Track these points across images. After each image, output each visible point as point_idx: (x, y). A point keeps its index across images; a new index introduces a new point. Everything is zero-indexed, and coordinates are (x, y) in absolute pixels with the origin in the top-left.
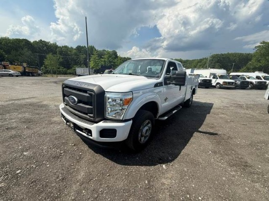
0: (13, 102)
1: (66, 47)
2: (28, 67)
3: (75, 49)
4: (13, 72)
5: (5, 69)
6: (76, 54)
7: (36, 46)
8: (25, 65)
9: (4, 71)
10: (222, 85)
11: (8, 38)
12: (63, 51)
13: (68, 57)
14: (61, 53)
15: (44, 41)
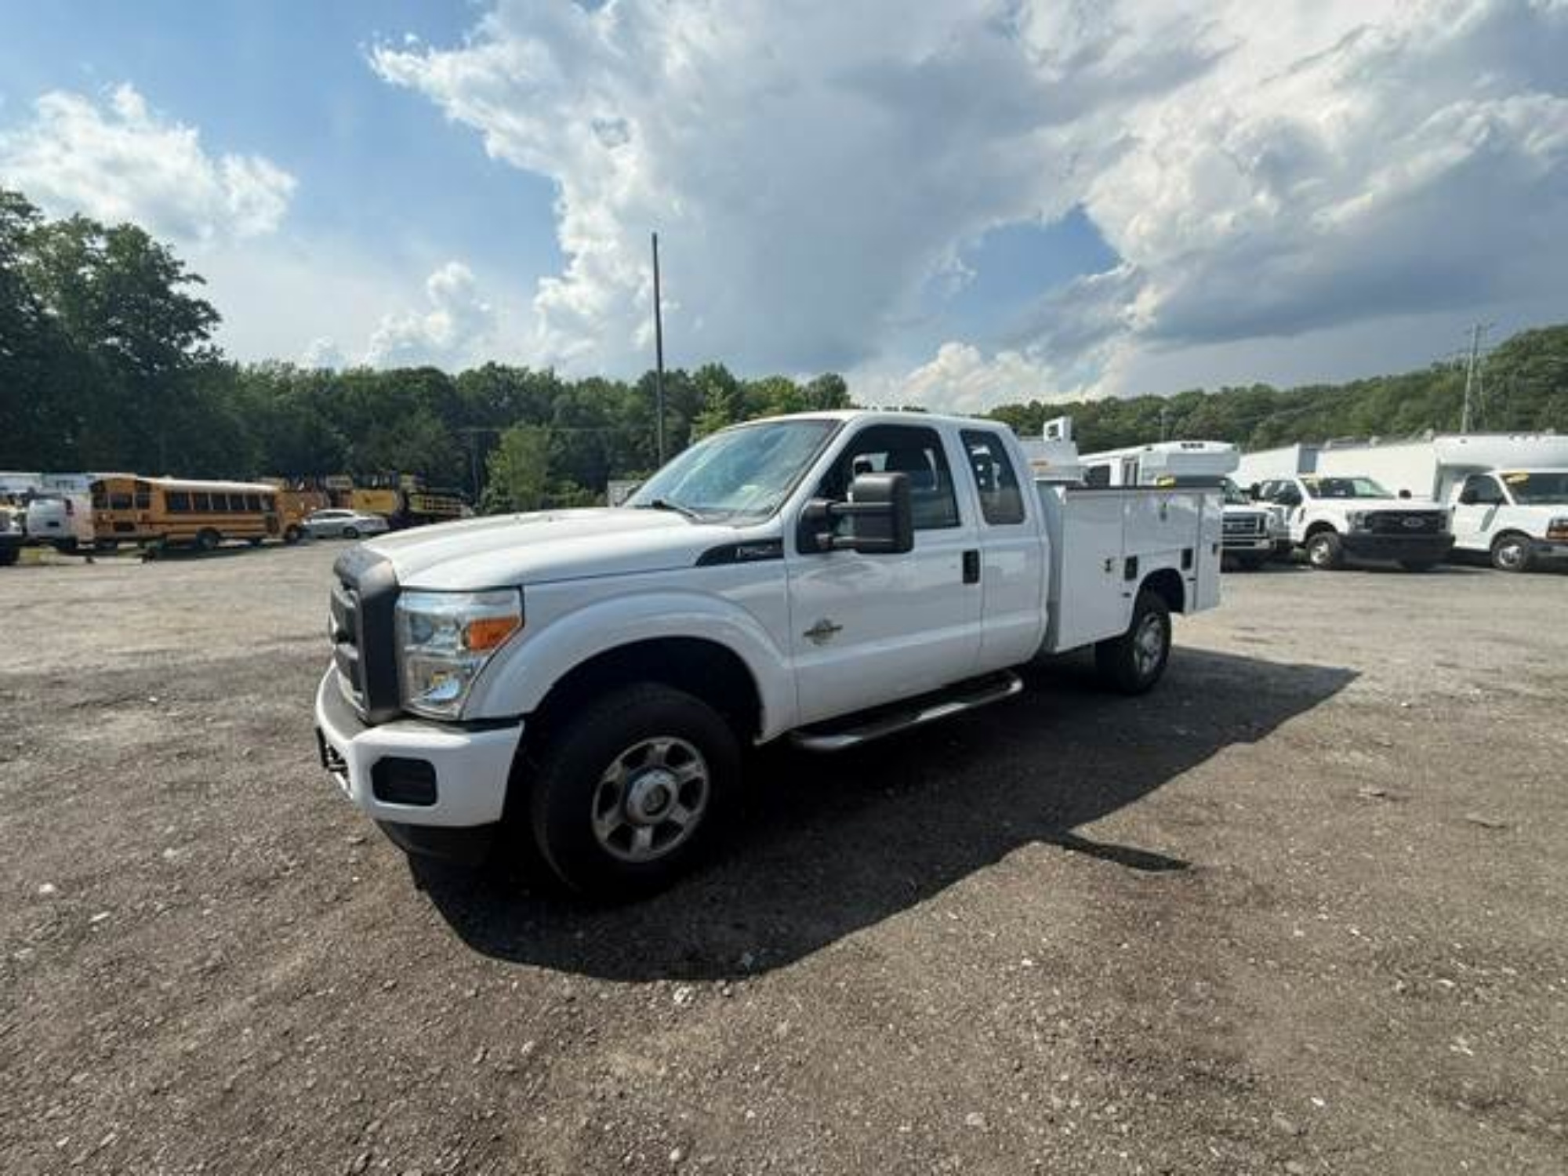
0: (282, 646)
1: (595, 383)
2: (421, 492)
3: (635, 391)
4: (358, 518)
5: (334, 505)
6: (637, 416)
7: (468, 394)
8: (408, 482)
9: (329, 516)
10: (1545, 545)
11: (370, 370)
12: (578, 407)
13: (600, 430)
14: (572, 414)
15: (503, 369)
